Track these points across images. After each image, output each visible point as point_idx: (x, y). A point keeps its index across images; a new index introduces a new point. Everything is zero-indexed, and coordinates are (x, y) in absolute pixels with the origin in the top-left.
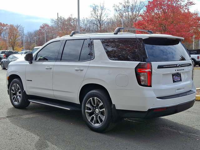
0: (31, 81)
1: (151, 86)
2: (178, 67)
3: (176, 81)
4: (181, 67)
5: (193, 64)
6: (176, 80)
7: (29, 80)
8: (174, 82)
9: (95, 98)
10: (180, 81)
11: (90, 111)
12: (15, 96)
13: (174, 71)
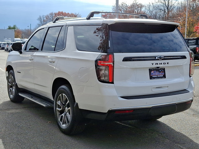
0: (20, 73)
1: (113, 83)
2: (158, 60)
3: (154, 78)
4: (163, 59)
5: (191, 57)
6: (156, 76)
7: (19, 72)
8: (151, 78)
9: (64, 94)
10: (162, 77)
11: (60, 110)
12: (11, 88)
13: (149, 64)
